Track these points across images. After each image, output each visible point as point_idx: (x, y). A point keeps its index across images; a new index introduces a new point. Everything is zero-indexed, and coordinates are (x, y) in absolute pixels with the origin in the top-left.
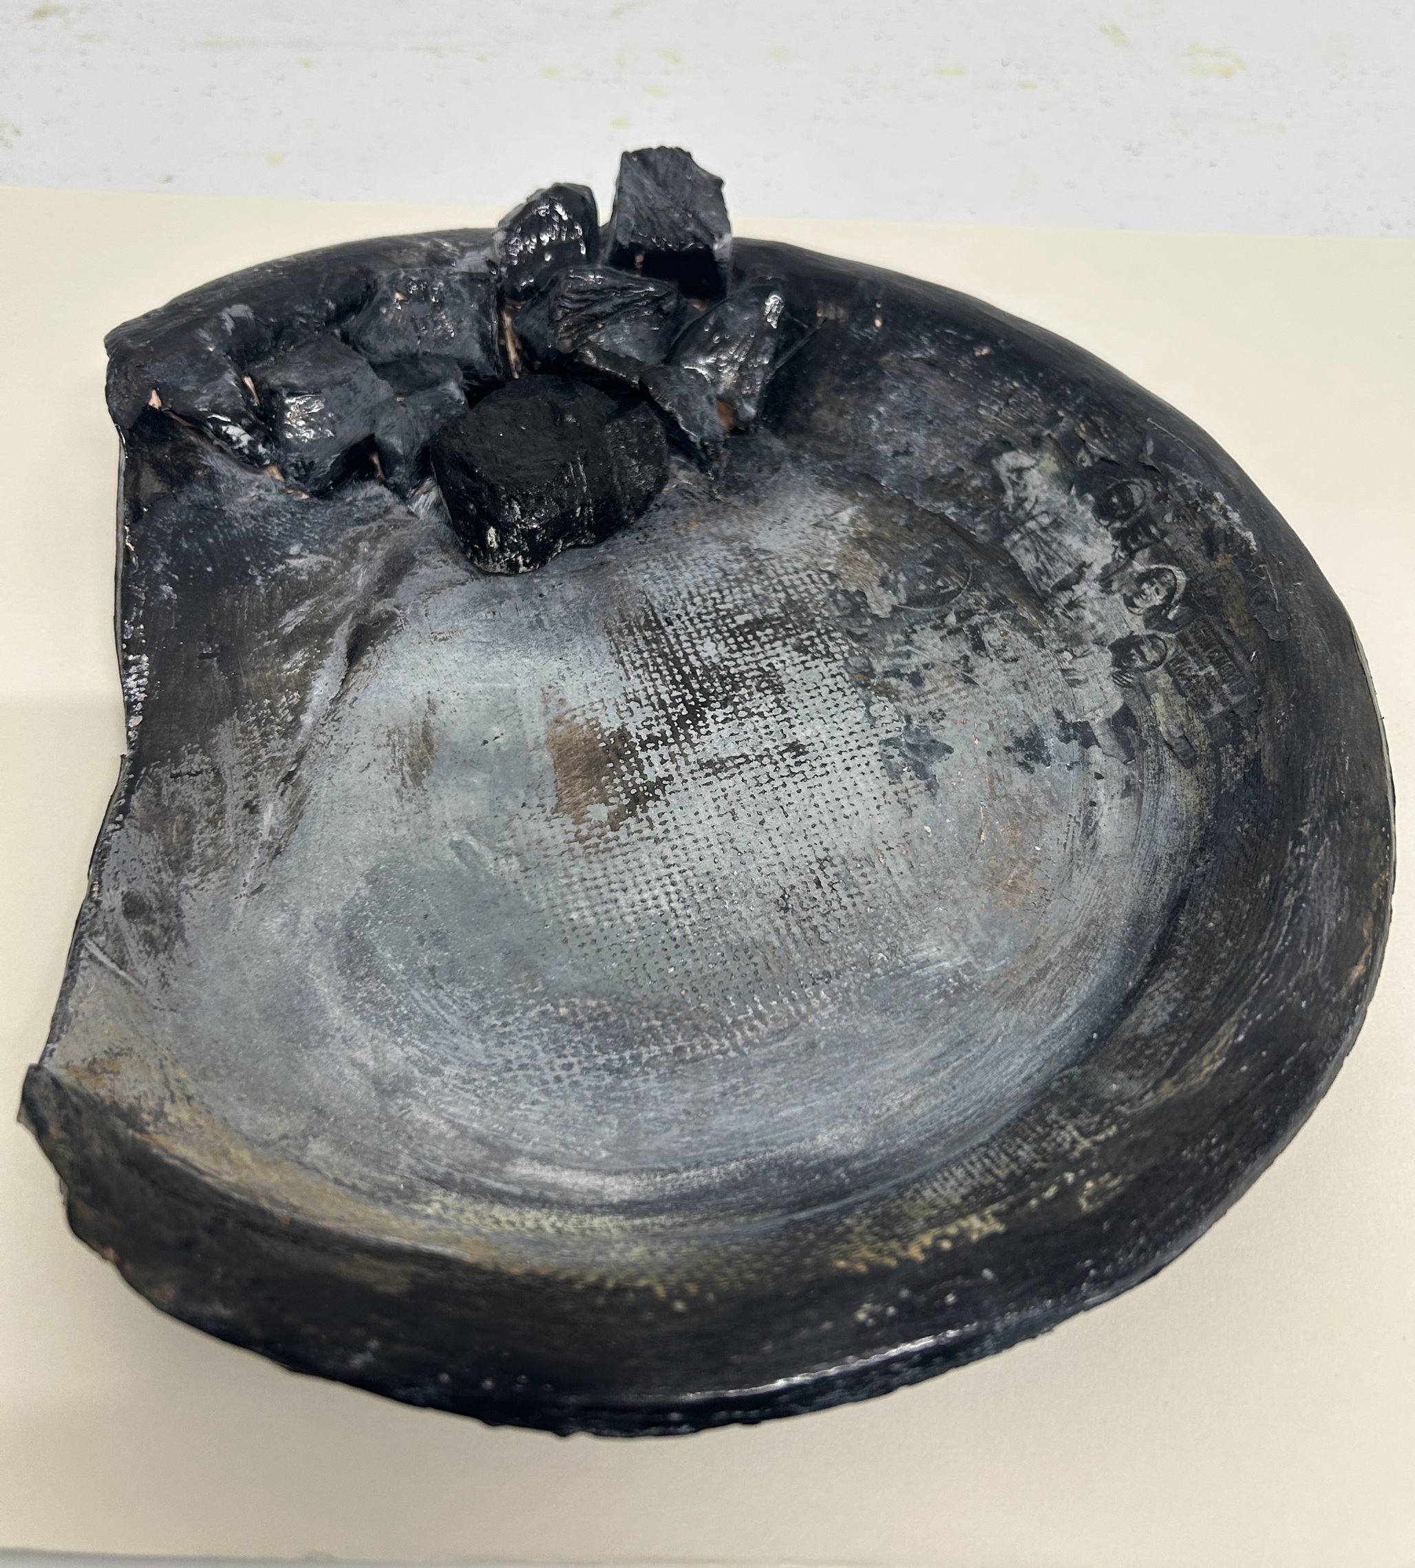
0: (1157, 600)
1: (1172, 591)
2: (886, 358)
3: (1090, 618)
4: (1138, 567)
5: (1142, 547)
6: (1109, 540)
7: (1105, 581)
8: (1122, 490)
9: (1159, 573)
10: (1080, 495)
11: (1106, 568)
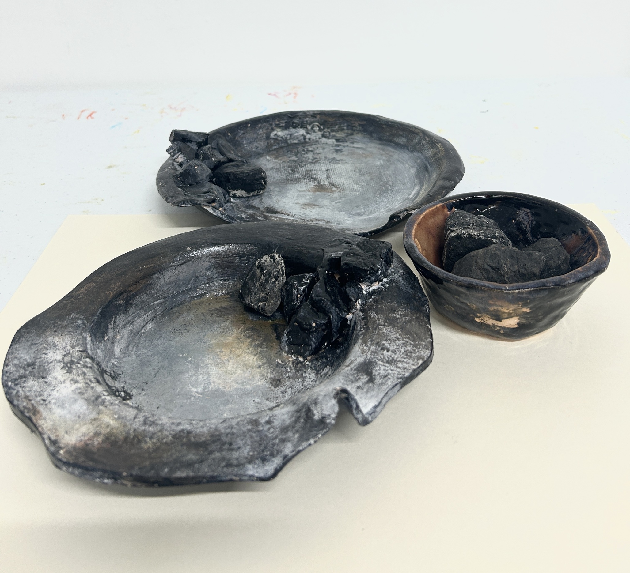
0: (318, 128)
1: (318, 126)
2: (237, 138)
3: (314, 138)
4: (309, 128)
5: (306, 126)
6: (301, 129)
7: (308, 133)
8: (293, 123)
9: (313, 126)
10: (289, 129)
11: (306, 132)
